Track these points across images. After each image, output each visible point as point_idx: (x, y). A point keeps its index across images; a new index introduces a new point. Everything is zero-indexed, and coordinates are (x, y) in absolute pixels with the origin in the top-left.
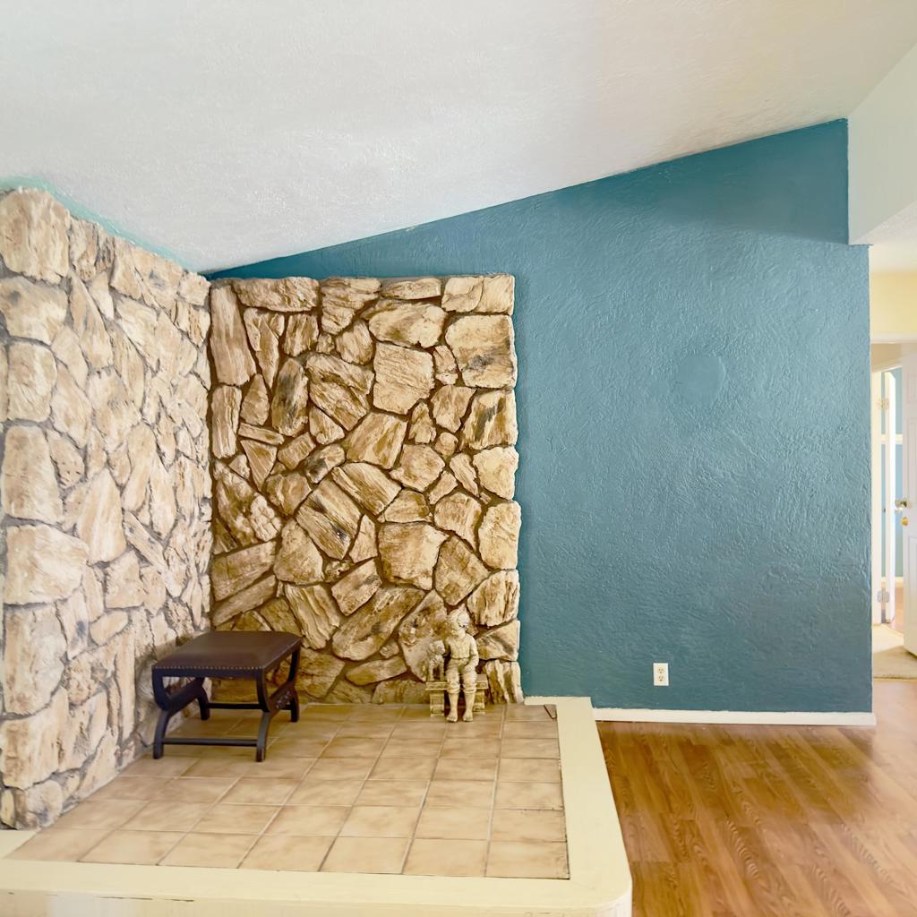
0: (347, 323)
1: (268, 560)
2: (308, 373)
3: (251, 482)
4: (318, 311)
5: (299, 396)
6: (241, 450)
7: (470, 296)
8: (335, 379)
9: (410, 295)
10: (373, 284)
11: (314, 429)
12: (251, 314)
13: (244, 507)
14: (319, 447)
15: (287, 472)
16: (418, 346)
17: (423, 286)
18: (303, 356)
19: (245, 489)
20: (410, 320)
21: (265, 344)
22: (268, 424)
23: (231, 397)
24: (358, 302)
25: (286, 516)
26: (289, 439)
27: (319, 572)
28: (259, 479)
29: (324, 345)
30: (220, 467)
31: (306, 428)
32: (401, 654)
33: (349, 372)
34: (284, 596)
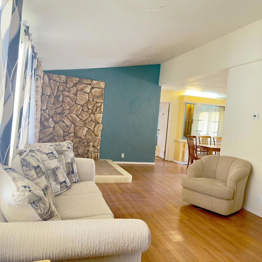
0: (72, 86)
1: (51, 131)
2: (63, 95)
3: (49, 115)
4: (66, 83)
5: (61, 99)
6: (47, 109)
7: (97, 85)
8: (69, 97)
9: (85, 82)
10: (78, 79)
11: (63, 106)
12: (52, 81)
13: (47, 120)
14: (64, 110)
15: (56, 114)
16: (86, 92)
17: (88, 81)
18: (62, 91)
19: (48, 116)
20: (85, 87)
21: (54, 88)
22: (53, 104)
23: (46, 97)
24: (75, 82)
25: (56, 123)
26: (58, 107)
27: (62, 134)
28: (51, 115)
29: (67, 89)
30: (42, 111)
31: (62, 106)
32: (78, 151)
33: (71, 95)
34: (54, 139)
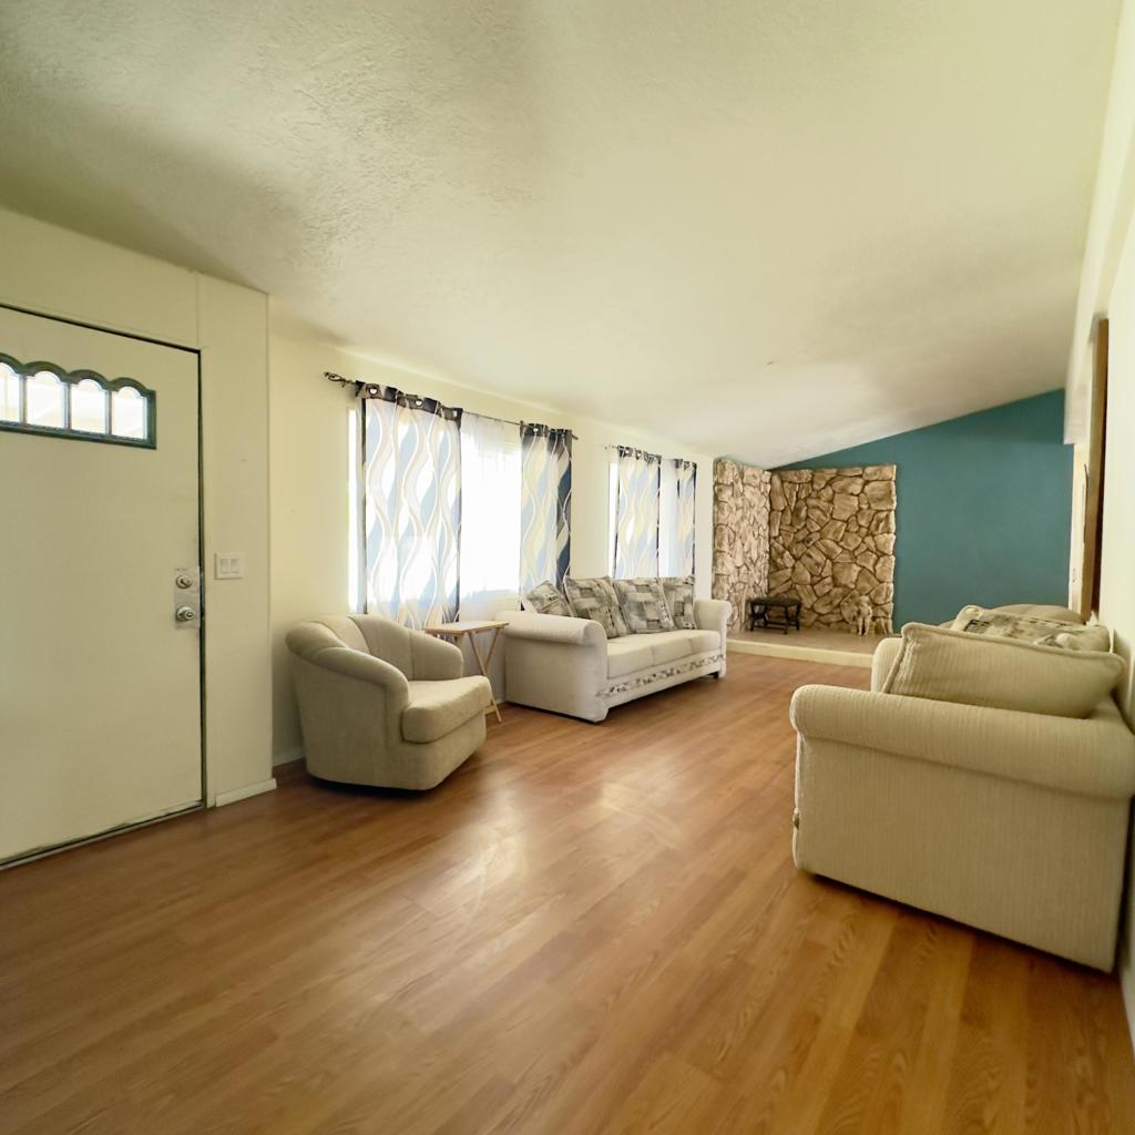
0: (823, 486)
1: (789, 575)
2: (807, 505)
3: (783, 545)
4: (812, 482)
5: (803, 514)
6: (780, 534)
7: (875, 474)
8: (818, 508)
9: (849, 474)
10: (834, 471)
11: (808, 526)
12: (786, 484)
13: (781, 555)
14: (811, 533)
15: (798, 542)
16: (852, 494)
17: (856, 471)
18: (805, 499)
19: (781, 548)
20: (849, 484)
21: (791, 495)
22: (791, 525)
23: (777, 515)
24: (828, 478)
25: (797, 559)
26: (798, 530)
27: (809, 580)
28: (787, 545)
29: (814, 494)
30: (772, 540)
31: (805, 526)
32: (841, 613)
33: (823, 504)
34: (795, 588)
